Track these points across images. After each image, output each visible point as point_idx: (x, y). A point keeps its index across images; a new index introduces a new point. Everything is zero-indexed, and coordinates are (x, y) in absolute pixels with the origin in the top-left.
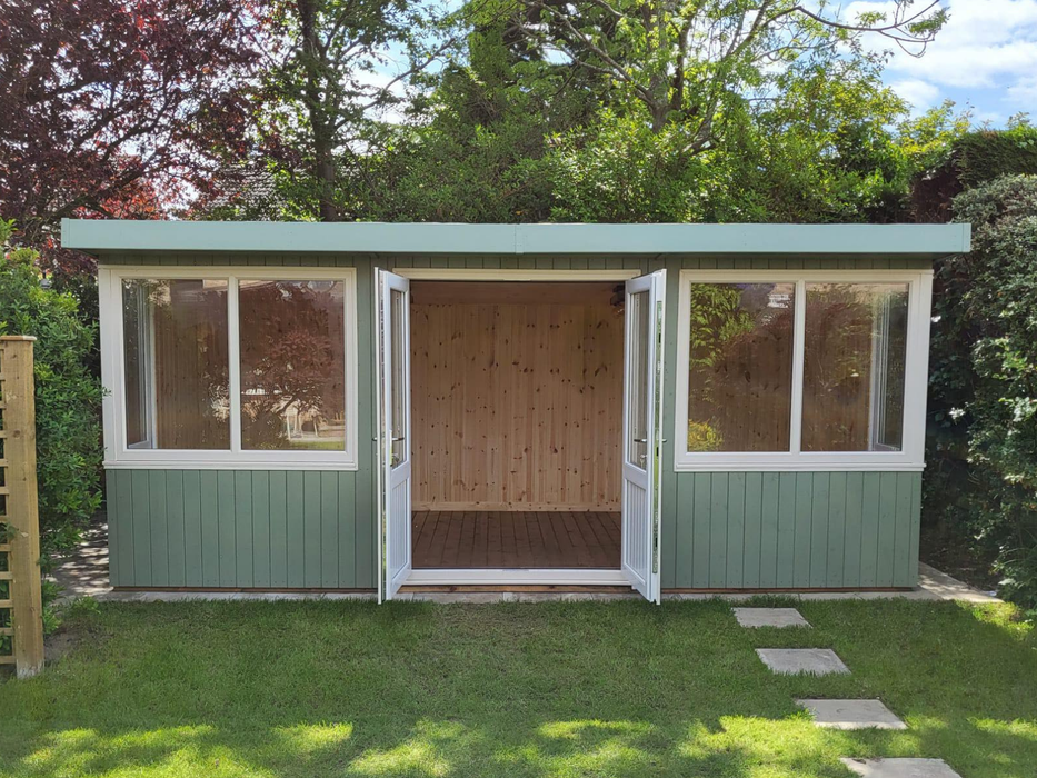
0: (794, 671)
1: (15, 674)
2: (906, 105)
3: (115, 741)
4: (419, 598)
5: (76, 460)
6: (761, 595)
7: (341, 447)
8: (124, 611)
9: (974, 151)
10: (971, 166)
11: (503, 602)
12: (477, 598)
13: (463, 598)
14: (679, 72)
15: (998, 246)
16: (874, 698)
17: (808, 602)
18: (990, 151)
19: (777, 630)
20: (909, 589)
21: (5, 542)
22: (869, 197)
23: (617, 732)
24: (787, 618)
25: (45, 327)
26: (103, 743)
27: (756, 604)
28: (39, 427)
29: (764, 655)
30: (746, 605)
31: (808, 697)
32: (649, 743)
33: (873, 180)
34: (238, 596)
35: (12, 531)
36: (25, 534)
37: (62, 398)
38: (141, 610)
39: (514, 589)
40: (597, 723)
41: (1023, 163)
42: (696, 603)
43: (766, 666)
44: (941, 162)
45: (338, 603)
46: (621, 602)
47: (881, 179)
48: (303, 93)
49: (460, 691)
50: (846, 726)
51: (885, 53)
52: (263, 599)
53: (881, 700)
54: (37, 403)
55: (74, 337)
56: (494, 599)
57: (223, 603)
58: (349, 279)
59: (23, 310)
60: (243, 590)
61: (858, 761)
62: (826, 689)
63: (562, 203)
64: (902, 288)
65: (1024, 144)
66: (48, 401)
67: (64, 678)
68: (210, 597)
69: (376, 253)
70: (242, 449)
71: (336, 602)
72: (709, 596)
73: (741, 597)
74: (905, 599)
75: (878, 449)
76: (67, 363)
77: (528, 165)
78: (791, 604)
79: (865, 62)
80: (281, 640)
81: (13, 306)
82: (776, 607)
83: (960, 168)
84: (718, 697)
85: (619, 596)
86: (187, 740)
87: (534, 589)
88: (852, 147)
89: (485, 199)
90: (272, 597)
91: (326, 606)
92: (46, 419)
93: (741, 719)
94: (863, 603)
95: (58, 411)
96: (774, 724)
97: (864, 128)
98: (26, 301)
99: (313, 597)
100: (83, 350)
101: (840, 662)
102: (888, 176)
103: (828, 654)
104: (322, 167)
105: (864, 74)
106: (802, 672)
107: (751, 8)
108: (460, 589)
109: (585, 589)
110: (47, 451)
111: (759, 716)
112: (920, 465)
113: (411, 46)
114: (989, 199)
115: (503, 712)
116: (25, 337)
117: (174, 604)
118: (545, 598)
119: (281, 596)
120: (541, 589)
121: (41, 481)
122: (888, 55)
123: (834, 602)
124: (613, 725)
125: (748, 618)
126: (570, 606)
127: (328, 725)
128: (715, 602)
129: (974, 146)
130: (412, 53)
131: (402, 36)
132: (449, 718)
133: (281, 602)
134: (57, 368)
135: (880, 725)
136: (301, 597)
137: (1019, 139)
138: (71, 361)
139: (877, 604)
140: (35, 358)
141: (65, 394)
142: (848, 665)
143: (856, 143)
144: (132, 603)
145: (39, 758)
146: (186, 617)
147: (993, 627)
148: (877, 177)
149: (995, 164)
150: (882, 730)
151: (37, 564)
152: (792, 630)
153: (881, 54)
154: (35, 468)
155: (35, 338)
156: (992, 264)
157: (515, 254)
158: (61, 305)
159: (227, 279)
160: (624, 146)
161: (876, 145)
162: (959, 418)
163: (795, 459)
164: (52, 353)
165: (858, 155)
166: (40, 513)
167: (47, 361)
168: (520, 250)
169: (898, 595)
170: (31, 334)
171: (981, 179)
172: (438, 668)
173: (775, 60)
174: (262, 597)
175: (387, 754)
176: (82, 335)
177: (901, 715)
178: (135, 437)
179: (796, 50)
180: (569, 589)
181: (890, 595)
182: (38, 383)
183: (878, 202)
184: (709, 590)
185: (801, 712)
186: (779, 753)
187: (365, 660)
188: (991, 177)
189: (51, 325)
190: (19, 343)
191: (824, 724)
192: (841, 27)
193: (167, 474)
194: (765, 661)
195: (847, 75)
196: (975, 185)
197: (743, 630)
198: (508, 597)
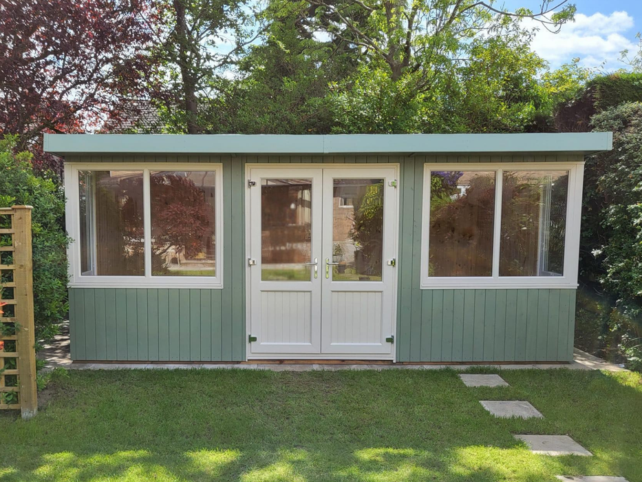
0: (508, 416)
1: (21, 416)
2: (545, 63)
3: (88, 460)
4: (261, 368)
5: (57, 283)
6: (475, 366)
7: (213, 274)
8: (82, 376)
9: (604, 87)
10: (603, 97)
11: (314, 371)
12: (297, 368)
13: (288, 368)
14: (408, 43)
15: (627, 147)
16: (565, 434)
17: (505, 371)
18: (615, 88)
19: (490, 389)
20: (567, 363)
21: (14, 334)
22: (527, 119)
23: (404, 456)
24: (494, 381)
25: (37, 200)
26: (81, 461)
27: (473, 371)
28: (34, 262)
29: (485, 404)
30: (467, 372)
31: (521, 433)
32: (429, 464)
33: (529, 108)
34: (150, 366)
35: (18, 327)
36: (26, 329)
37: (48, 244)
38: (91, 375)
39: (320, 362)
40: (391, 450)
41: (636, 94)
42: (435, 372)
43: (488, 413)
44: (579, 96)
45: (212, 371)
46: (388, 371)
47: (534, 108)
48: (178, 59)
49: (299, 428)
50: (554, 453)
51: (533, 30)
52: (166, 368)
53: (569, 435)
54: (33, 247)
55: (53, 206)
56: (308, 369)
57: (141, 371)
58: (218, 170)
59: (24, 190)
60: (152, 362)
61: (568, 478)
62: (531, 428)
63: (338, 124)
64: (564, 173)
65: (637, 83)
66: (40, 246)
67: (51, 419)
68: (133, 367)
69: (235, 154)
70: (152, 275)
71: (211, 370)
72: (443, 367)
73: (463, 367)
74: (567, 369)
75: (543, 274)
76: (50, 222)
77: (318, 101)
78: (494, 372)
79: (521, 36)
80: (181, 394)
81: (18, 187)
82: (485, 373)
83: (595, 98)
84: (464, 433)
85: (386, 367)
86: (134, 460)
87: (332, 362)
88: (513, 89)
89: (289, 122)
90: (172, 367)
91: (204, 373)
92: (39, 257)
93: (483, 448)
94: (541, 371)
95: (46, 252)
96: (505, 452)
97: (520, 77)
98: (26, 184)
99: (197, 367)
100: (58, 215)
101: (535, 411)
102: (537, 106)
103: (525, 404)
104: (189, 104)
105: (521, 43)
106: (513, 417)
107: (451, 4)
108: (286, 362)
109: (363, 362)
110: (39, 277)
111: (494, 446)
112: (575, 285)
113: (238, 30)
114: (617, 117)
115: (330, 443)
116: (26, 206)
117: (111, 371)
118: (339, 368)
119: (177, 366)
120: (336, 362)
121: (35, 296)
122: (536, 30)
123: (522, 371)
124: (402, 451)
125: (470, 381)
126: (357, 373)
127: (220, 451)
128: (447, 370)
129: (605, 84)
130: (238, 35)
131: (232, 25)
132: (295, 446)
133: (176, 370)
134: (45, 225)
135: (576, 453)
136: (189, 367)
137: (633, 79)
138: (52, 221)
139: (550, 372)
140: (32, 220)
141: (49, 242)
142: (541, 412)
143: (516, 85)
144: (85, 371)
145: (44, 471)
146: (120, 380)
147: (629, 388)
148: (531, 106)
149: (618, 96)
150: (577, 456)
151: (34, 347)
152: (500, 388)
153: (530, 31)
154: (32, 288)
155: (32, 207)
156: (623, 157)
157: (323, 153)
158: (46, 186)
159: (143, 170)
160: (378, 89)
161: (528, 87)
162: (598, 255)
163: (495, 281)
164: (42, 216)
165: (517, 93)
166: (35, 316)
167: (39, 221)
168: (326, 151)
169: (562, 366)
170: (29, 204)
171: (609, 105)
172: (282, 413)
173: (462, 36)
174: (165, 367)
175: (262, 471)
176: (58, 205)
177: (586, 446)
178: (85, 268)
179: (474, 30)
180: (354, 362)
181: (558, 367)
182: (34, 235)
183: (532, 122)
184: (441, 363)
185: (520, 444)
186: (514, 471)
187: (236, 408)
188: (616, 104)
189: (41, 199)
190: (23, 210)
191: (538, 452)
192: (507, 14)
193: (106, 290)
194: (487, 408)
195: (509, 45)
196: (605, 109)
197: (469, 389)
198: (316, 367)
